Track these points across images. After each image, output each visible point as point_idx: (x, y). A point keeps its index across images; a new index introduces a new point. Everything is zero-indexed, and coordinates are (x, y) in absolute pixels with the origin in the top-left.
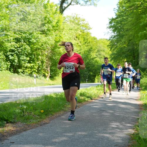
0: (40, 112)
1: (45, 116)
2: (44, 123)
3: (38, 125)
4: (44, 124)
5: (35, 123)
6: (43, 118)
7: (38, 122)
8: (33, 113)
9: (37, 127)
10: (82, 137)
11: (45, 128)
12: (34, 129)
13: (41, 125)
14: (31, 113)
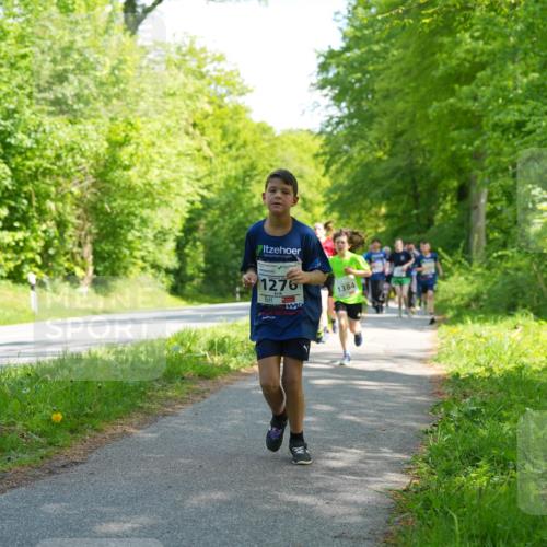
0: (50, 420)
1: (68, 434)
2: (63, 461)
3: (38, 473)
4: (64, 466)
5: (29, 466)
6: (60, 444)
7: (42, 458)
8: (19, 426)
9: (36, 478)
10: (211, 509)
11: (67, 481)
12: (24, 489)
13: (51, 473)
14: (12, 428)
